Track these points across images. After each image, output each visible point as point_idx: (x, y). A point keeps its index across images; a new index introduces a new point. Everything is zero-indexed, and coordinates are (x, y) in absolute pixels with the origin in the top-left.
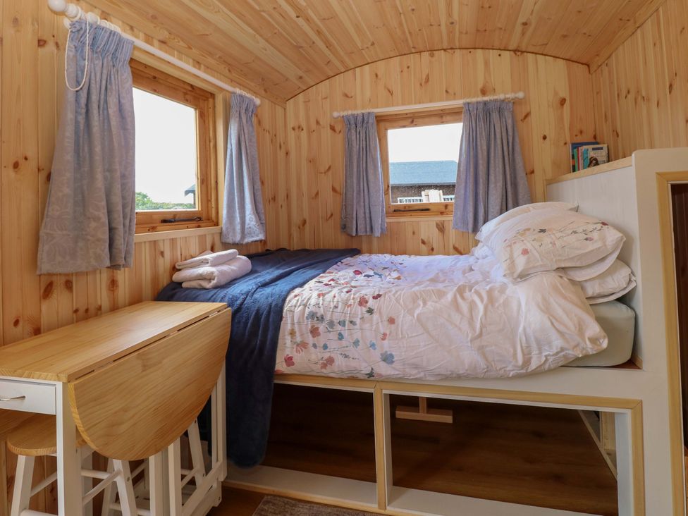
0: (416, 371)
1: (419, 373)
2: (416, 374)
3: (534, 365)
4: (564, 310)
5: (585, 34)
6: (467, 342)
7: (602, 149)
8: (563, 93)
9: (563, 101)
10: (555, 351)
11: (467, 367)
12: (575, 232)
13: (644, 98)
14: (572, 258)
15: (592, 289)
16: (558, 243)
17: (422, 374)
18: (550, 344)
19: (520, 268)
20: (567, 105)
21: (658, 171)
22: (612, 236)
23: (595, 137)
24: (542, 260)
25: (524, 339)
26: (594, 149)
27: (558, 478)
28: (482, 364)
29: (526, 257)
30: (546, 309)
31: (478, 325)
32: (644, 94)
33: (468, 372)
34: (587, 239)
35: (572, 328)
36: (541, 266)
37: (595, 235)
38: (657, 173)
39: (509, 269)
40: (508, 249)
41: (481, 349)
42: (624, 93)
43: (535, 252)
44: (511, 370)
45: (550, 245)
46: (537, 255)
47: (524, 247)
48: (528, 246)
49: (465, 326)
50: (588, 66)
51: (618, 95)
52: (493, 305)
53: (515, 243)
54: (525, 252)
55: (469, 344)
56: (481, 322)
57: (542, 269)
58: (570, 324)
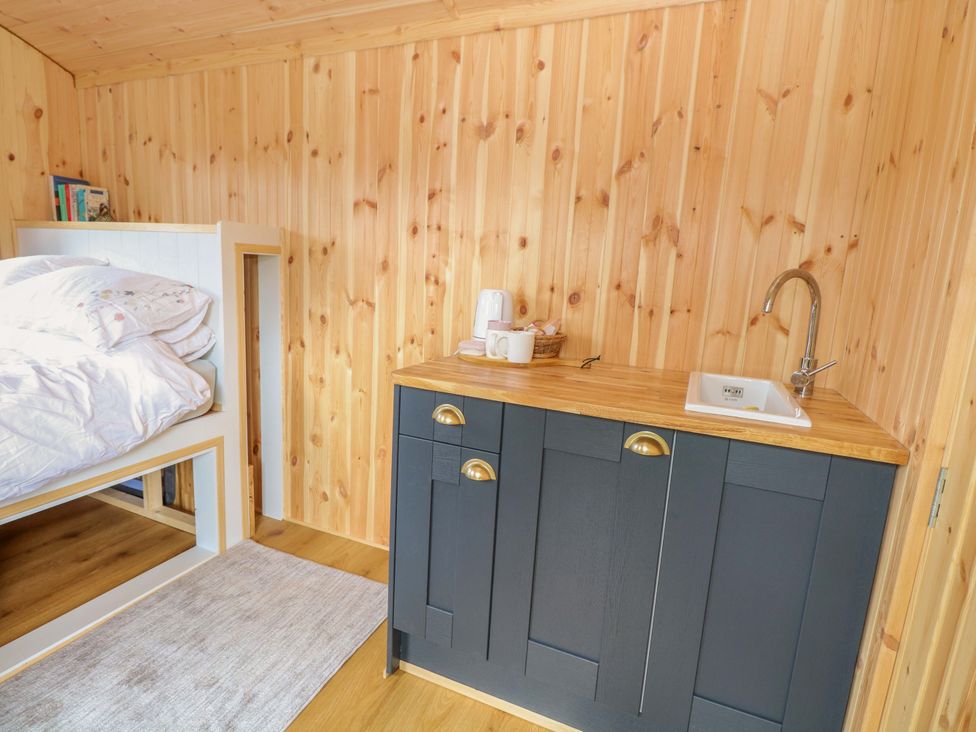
0: (7, 488)
1: (11, 489)
2: (8, 492)
3: (150, 433)
4: (176, 371)
5: (96, 43)
6: (80, 430)
7: (101, 193)
8: (40, 101)
9: (38, 113)
10: (174, 410)
11: (82, 457)
12: (167, 295)
13: (174, 155)
14: (164, 322)
15: (181, 350)
16: (153, 307)
17: (16, 490)
18: (168, 406)
19: (116, 334)
20: (44, 119)
21: (238, 242)
22: (200, 299)
23: (81, 174)
24: (139, 325)
25: (140, 407)
26: (92, 192)
27: (123, 554)
28: (99, 446)
29: (122, 322)
30: (160, 373)
31: (87, 407)
32: (174, 150)
33: (85, 462)
34: (178, 301)
35: (187, 385)
36: (139, 331)
37: (185, 297)
38: (237, 244)
39: (104, 338)
40: (95, 315)
41: (98, 433)
42: (141, 138)
43: (131, 317)
44: (129, 444)
45: (146, 309)
46: (134, 320)
47: (115, 312)
48: (122, 310)
49: (71, 412)
50: (73, 76)
51: (131, 136)
52: (96, 382)
53: (102, 307)
54: (119, 317)
55: (83, 430)
56: (91, 403)
57: (140, 334)
58: (184, 383)
